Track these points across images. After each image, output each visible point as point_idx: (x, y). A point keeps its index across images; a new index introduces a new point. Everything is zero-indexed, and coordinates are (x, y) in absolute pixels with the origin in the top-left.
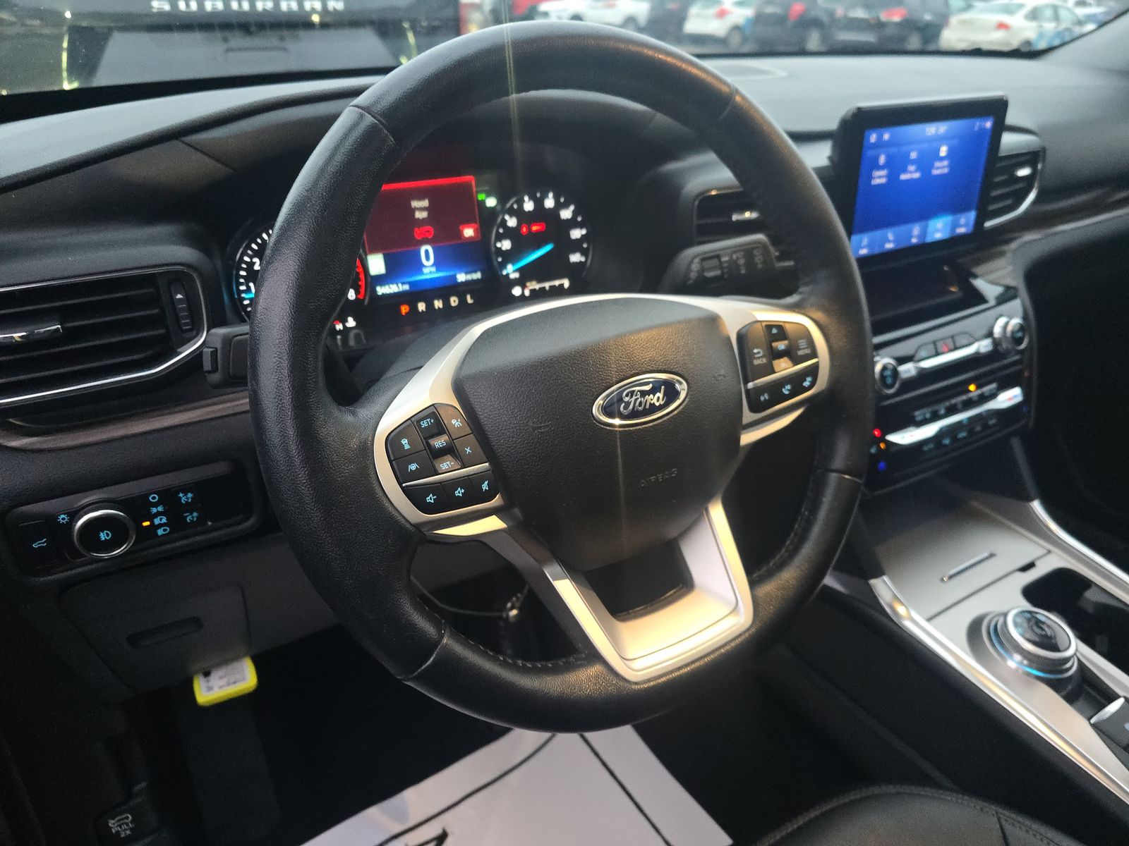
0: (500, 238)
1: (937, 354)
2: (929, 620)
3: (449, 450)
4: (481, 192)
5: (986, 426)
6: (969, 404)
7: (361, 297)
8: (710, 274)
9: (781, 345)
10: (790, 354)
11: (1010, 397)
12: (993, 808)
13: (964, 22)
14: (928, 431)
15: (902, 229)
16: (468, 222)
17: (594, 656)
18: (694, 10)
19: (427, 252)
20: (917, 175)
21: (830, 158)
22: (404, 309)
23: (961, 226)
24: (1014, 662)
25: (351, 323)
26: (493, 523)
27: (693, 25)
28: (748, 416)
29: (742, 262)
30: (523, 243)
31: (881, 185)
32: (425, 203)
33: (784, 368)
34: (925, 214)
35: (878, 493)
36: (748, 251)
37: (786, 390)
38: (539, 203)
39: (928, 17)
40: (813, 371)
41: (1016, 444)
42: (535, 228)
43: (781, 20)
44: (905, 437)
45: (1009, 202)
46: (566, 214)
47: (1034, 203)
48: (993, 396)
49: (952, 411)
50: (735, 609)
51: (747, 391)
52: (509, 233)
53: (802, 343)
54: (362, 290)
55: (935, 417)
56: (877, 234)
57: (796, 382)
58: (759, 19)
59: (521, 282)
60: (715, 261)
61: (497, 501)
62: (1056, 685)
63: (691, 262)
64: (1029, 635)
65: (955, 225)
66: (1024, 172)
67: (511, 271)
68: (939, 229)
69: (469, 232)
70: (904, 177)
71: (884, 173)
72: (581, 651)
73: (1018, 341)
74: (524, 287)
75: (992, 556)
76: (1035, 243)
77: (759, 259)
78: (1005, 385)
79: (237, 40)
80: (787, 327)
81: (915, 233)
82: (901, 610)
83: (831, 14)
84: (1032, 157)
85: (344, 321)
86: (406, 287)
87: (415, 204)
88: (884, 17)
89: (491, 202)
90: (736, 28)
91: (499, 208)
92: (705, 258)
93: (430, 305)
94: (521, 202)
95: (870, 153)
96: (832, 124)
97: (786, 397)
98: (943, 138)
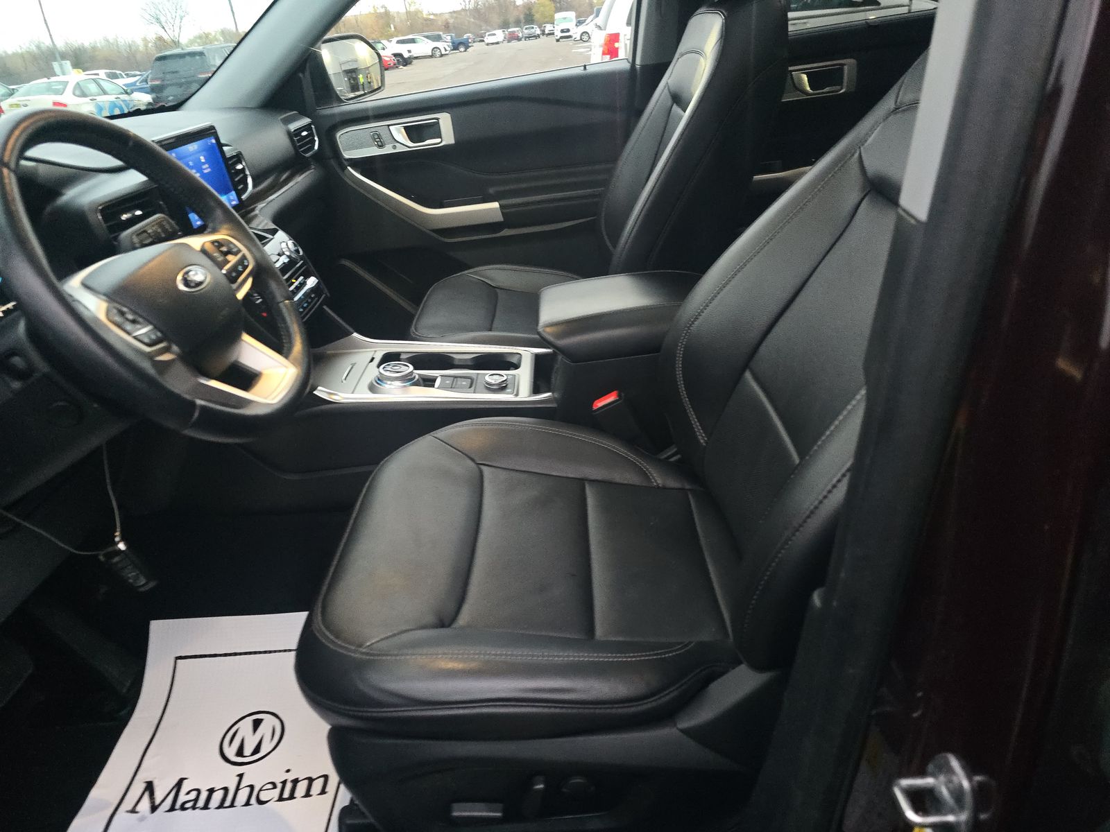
2: (353, 393)
6: (298, 289)
9: (223, 249)
10: (231, 252)
11: (312, 282)
28: (233, 286)
29: (159, 230)
33: (233, 259)
36: (159, 224)
37: (240, 268)
40: (244, 257)
45: (244, 184)
47: (254, 184)
48: (303, 284)
51: (225, 274)
53: (231, 246)
57: (242, 265)
60: (145, 234)
62: (416, 385)
63: (132, 239)
66: (240, 166)
73: (297, 251)
75: (354, 365)
76: (266, 208)
77: (167, 227)
78: (306, 276)
84: (237, 158)
97: (242, 272)
98: (198, 152)
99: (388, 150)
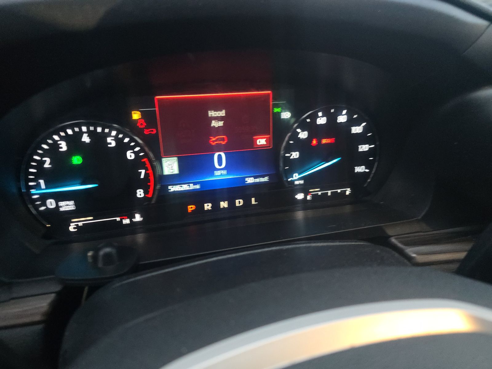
0: (290, 149)
4: (277, 106)
7: (150, 196)
16: (261, 133)
19: (220, 157)
22: (191, 208)
25: (138, 218)
30: (310, 154)
32: (222, 113)
38: (332, 119)
42: (324, 141)
46: (357, 130)
52: (299, 145)
54: (151, 190)
59: (305, 189)
67: (296, 178)
69: (261, 142)
74: (306, 193)
85: (132, 217)
86: (198, 187)
87: (212, 113)
89: (286, 115)
91: (293, 120)
93: (216, 206)
94: (314, 117)
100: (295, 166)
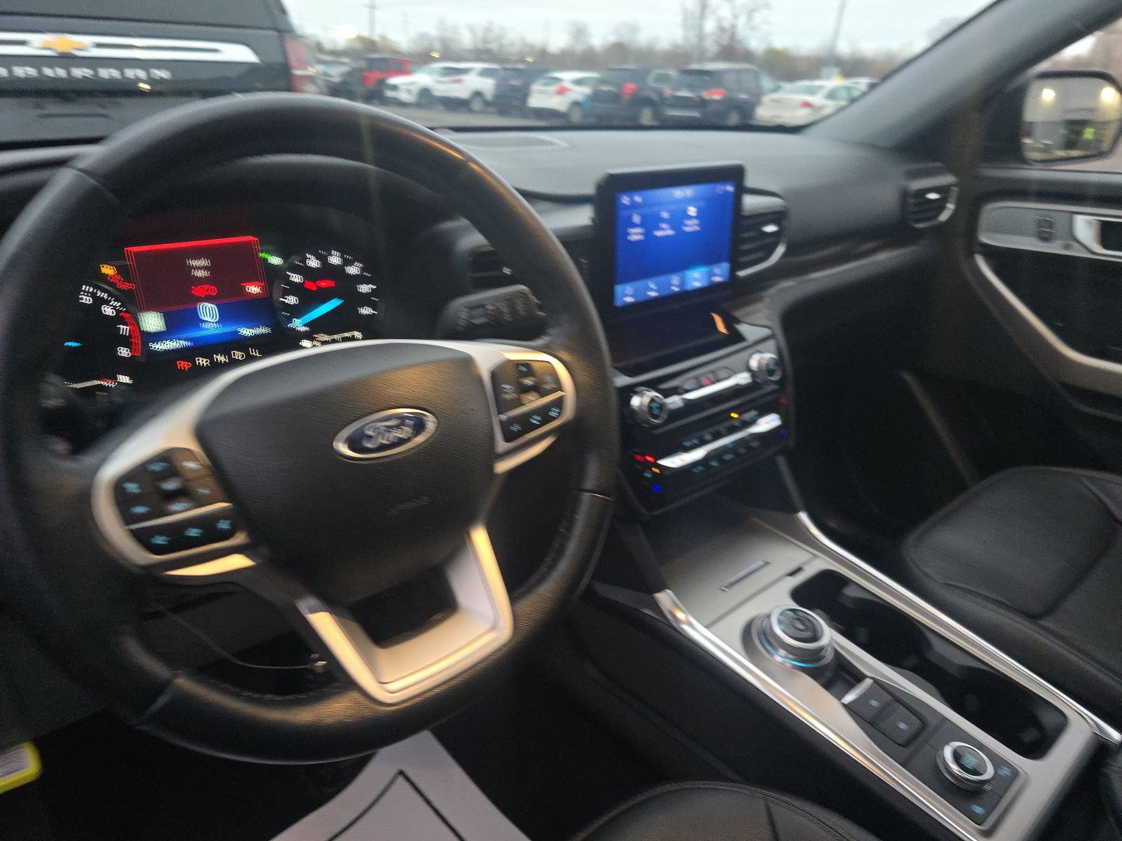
0: (284, 294)
1: (701, 386)
2: (707, 627)
3: (182, 494)
4: (263, 251)
5: (749, 448)
6: (732, 430)
7: (136, 355)
8: (476, 321)
9: (528, 382)
10: (538, 389)
11: (768, 423)
12: (760, 792)
13: (775, 101)
14: (698, 454)
15: (662, 279)
16: (252, 280)
17: (348, 683)
18: (536, 87)
20: (670, 232)
21: (593, 220)
23: (716, 275)
24: (780, 657)
26: (238, 562)
27: (535, 101)
28: (502, 445)
29: (505, 310)
30: (309, 299)
31: (638, 242)
32: (205, 262)
33: (533, 402)
34: (683, 265)
35: (657, 513)
36: (510, 300)
37: (537, 421)
39: (744, 96)
40: (559, 403)
41: (782, 462)
42: (323, 284)
43: (615, 98)
44: (674, 462)
45: (760, 254)
46: (353, 270)
47: (785, 255)
48: (752, 422)
49: (717, 436)
50: (494, 628)
51: (502, 423)
52: (295, 289)
53: (548, 378)
54: (138, 348)
55: (703, 443)
56: (640, 284)
57: (545, 414)
58: (596, 97)
59: (309, 335)
60: (480, 311)
61: (240, 539)
62: (815, 674)
63: (459, 310)
64: (791, 631)
65: (712, 274)
66: (771, 229)
67: (298, 324)
68: (696, 278)
69: (254, 289)
70: (659, 233)
71: (638, 230)
72: (338, 680)
73: (772, 373)
74: (312, 340)
75: (767, 563)
76: (791, 289)
77: (520, 307)
78: (763, 412)
79: (53, 107)
80: (535, 365)
81: (674, 283)
82: (681, 615)
83: (660, 93)
84: (776, 216)
86: (188, 343)
87: (195, 263)
88: (706, 95)
89: (275, 260)
90: (576, 104)
91: (283, 266)
92: (473, 307)
94: (305, 260)
95: (624, 213)
96: (589, 190)
97: (536, 427)
98: (690, 201)
99: (1054, 248)
100: (297, 311)
